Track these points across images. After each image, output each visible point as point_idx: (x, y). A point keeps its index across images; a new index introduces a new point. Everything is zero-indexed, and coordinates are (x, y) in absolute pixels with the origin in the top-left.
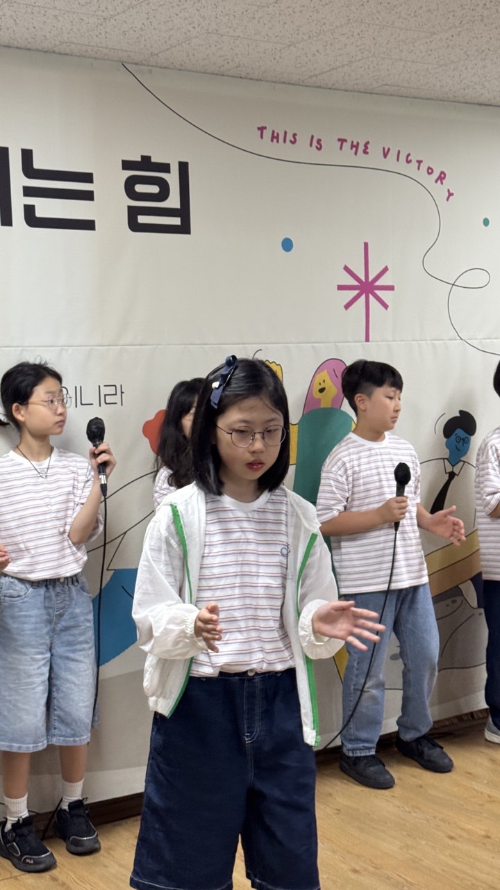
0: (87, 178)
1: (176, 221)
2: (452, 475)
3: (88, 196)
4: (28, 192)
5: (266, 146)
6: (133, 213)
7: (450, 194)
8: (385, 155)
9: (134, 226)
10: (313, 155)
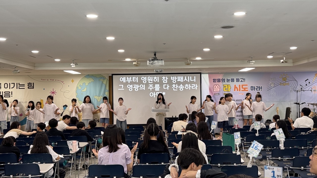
0: (24, 85)
1: (32, 88)
2: (64, 111)
3: (24, 86)
4: (19, 86)
5: (42, 81)
6: (28, 87)
7: (64, 84)
8: (56, 80)
9: (28, 88)
10: (47, 81)
